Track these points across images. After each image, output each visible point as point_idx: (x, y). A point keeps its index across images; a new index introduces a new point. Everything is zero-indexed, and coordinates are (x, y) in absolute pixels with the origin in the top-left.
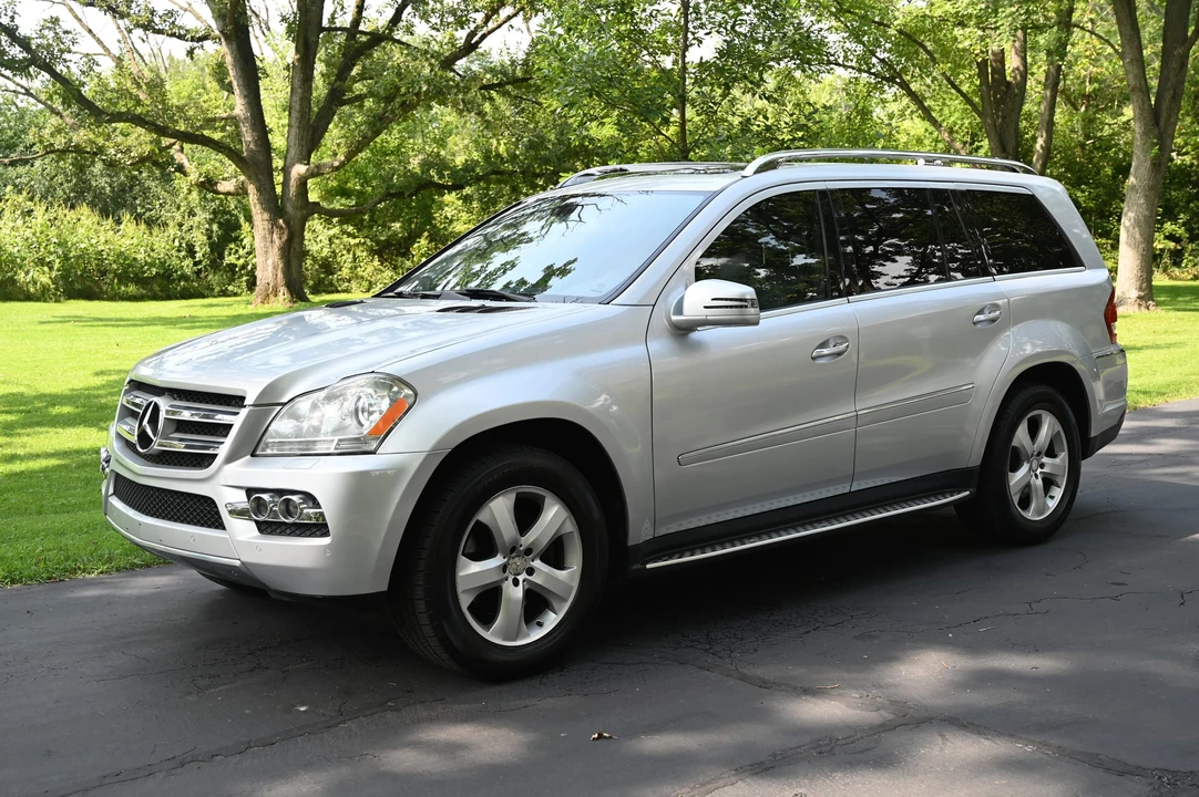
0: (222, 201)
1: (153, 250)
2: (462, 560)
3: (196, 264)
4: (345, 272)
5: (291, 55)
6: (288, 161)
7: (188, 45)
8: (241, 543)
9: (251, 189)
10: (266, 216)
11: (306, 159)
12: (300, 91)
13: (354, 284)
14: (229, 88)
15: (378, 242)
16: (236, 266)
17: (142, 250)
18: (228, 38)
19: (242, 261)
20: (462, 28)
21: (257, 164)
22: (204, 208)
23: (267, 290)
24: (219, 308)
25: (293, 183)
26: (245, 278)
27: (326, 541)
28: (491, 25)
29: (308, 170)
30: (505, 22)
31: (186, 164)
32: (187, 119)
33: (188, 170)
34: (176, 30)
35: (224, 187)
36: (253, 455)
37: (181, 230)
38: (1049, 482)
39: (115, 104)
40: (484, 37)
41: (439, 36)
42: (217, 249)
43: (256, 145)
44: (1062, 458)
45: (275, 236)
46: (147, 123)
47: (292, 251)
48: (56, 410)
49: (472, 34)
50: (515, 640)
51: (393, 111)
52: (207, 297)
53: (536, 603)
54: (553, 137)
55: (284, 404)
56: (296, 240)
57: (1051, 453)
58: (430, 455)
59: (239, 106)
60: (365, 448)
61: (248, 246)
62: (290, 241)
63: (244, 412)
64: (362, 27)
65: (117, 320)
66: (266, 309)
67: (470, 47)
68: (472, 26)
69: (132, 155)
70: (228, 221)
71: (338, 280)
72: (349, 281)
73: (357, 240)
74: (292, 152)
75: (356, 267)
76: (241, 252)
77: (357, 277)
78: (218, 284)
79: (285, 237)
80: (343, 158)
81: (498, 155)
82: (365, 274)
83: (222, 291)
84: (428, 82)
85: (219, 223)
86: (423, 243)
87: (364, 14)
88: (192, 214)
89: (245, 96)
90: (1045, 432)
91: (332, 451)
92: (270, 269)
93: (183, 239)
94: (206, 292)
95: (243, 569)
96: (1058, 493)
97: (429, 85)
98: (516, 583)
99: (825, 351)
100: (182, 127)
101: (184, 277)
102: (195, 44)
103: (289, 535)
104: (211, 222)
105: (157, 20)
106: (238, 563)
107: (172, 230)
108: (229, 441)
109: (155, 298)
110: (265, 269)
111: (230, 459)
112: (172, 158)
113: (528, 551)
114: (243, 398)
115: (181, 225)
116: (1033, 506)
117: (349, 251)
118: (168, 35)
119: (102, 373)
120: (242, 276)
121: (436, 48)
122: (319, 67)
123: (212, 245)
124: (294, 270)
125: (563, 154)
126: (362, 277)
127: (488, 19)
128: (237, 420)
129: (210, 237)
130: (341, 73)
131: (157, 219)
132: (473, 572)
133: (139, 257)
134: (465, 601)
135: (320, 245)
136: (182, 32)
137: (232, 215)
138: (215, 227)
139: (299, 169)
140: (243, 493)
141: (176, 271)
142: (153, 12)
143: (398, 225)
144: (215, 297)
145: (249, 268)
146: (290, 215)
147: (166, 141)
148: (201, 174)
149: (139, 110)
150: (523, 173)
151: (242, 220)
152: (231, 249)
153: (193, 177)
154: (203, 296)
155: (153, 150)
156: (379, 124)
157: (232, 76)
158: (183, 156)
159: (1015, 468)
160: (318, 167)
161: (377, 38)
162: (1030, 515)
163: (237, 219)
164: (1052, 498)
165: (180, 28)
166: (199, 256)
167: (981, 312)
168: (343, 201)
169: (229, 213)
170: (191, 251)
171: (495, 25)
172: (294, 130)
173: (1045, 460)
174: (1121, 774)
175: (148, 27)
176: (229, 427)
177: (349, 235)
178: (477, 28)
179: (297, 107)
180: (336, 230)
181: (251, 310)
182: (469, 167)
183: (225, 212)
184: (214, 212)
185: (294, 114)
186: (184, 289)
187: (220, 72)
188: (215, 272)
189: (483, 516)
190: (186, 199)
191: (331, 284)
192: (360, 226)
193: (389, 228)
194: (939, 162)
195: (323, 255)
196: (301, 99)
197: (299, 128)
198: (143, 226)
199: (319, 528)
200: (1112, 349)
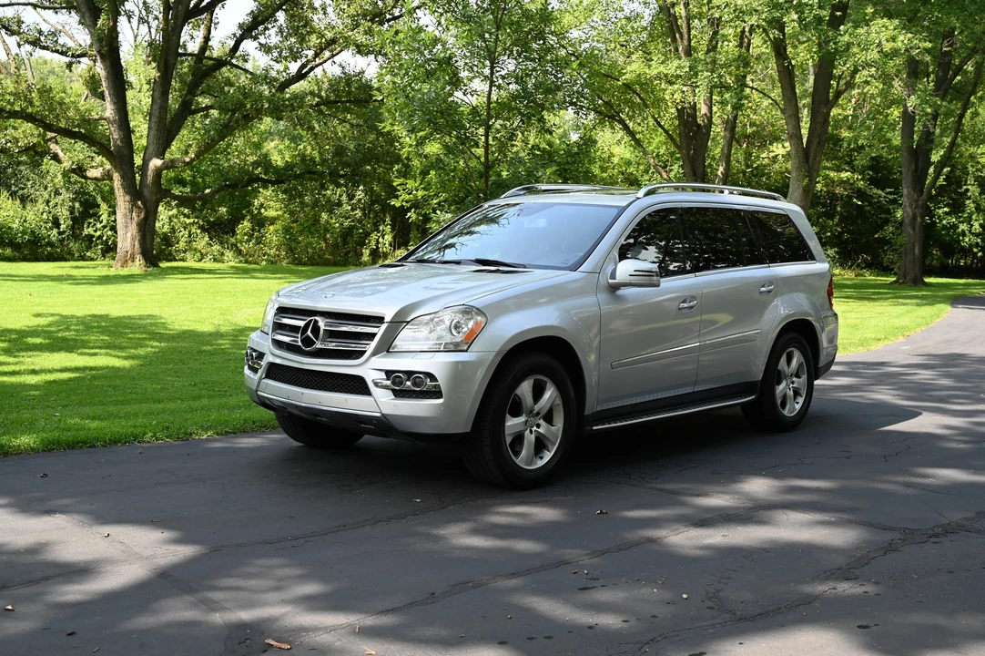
0: (82, 184)
1: (25, 221)
2: (508, 416)
3: (60, 233)
4: (182, 245)
5: (153, 73)
6: (147, 155)
7: (68, 60)
8: (382, 403)
9: (116, 176)
10: (128, 198)
11: (161, 155)
12: (159, 101)
13: (188, 255)
14: (102, 97)
15: (208, 222)
16: (94, 236)
17: (17, 221)
18: (103, 57)
19: (98, 233)
20: (296, 61)
21: (121, 157)
22: (68, 189)
23: (126, 256)
24: (87, 270)
25: (150, 173)
26: (100, 247)
27: (441, 401)
28: (318, 61)
29: (163, 163)
30: (329, 59)
31: (61, 154)
32: (68, 119)
33: (63, 159)
34: (58, 47)
35: (92, 173)
36: (388, 351)
37: (49, 206)
38: (797, 393)
39: (13, 104)
40: (312, 69)
41: (278, 67)
42: (78, 221)
43: (122, 142)
44: (804, 377)
45: (134, 214)
46: (37, 120)
47: (147, 227)
48: (31, 340)
49: (303, 66)
50: (530, 465)
51: (237, 122)
52: (69, 261)
53: (540, 445)
54: (352, 147)
55: (408, 322)
56: (151, 218)
57: (797, 376)
58: (498, 353)
59: (109, 110)
60: (461, 348)
61: (105, 222)
62: (146, 218)
63: (384, 327)
64: (207, 53)
65: (8, 276)
66: (125, 272)
67: (300, 76)
68: (304, 60)
69: (19, 144)
70: (87, 200)
71: (176, 251)
72: (185, 252)
73: (192, 220)
74: (151, 149)
75: (190, 242)
76: (99, 226)
77: (191, 249)
78: (78, 251)
79: (142, 215)
80: (193, 156)
81: (312, 159)
82: (199, 247)
83: (81, 256)
84: (269, 101)
85: (80, 201)
86: (246, 225)
87: (210, 43)
88: (57, 193)
89: (115, 103)
90: (794, 362)
91: (442, 349)
92: (129, 240)
93: (50, 212)
94: (68, 257)
95: (383, 418)
96: (801, 400)
97: (270, 104)
98: (531, 432)
99: (685, 305)
100: (62, 125)
101: (50, 244)
102: (74, 60)
103: (415, 398)
104: (73, 200)
105: (42, 38)
106: (379, 415)
107: (41, 206)
108: (374, 344)
109: (25, 259)
110: (124, 240)
111: (375, 353)
112: (50, 149)
113: (538, 414)
114: (383, 318)
115: (48, 202)
116: (787, 408)
117: (185, 228)
118: (52, 51)
119: (38, 315)
120: (97, 245)
121: (273, 75)
122: (175, 84)
123: (74, 219)
124: (148, 241)
125: (360, 160)
126: (195, 250)
127: (316, 55)
128: (380, 331)
129: (72, 213)
130: (192, 89)
131: (29, 196)
132: (512, 423)
133: (14, 226)
134: (508, 440)
135: (161, 223)
136: (64, 49)
137: (90, 196)
138: (77, 205)
139: (156, 163)
140: (384, 374)
141: (44, 239)
142: (40, 32)
143: (225, 209)
144: (75, 261)
145: (104, 238)
146: (147, 197)
147: (50, 135)
148: (73, 163)
149: (30, 110)
150: (330, 174)
151: (99, 199)
152: (90, 223)
153: (67, 165)
154: (66, 260)
155: (39, 142)
156: (225, 130)
157: (104, 87)
158: (57, 147)
159: (779, 383)
160: (173, 161)
161: (220, 63)
162: (786, 412)
163: (95, 199)
164: (798, 403)
165: (63, 46)
166: (63, 227)
167: (763, 286)
168: (181, 189)
169: (88, 193)
170: (56, 223)
171: (321, 61)
172: (153, 132)
173: (794, 379)
174: (884, 529)
175: (35, 43)
176: (374, 335)
177: (185, 216)
178: (308, 62)
179: (157, 114)
180: (175, 211)
181: (112, 272)
182: (289, 166)
183: (84, 193)
184: (76, 193)
185: (154, 119)
186: (50, 253)
187: (92, 83)
188: (75, 241)
189: (519, 391)
190: (52, 181)
191: (170, 254)
192: (193, 209)
193: (216, 211)
194: (735, 192)
195: (164, 231)
196: (160, 108)
197: (157, 130)
198: (18, 202)
199: (436, 393)
200: (830, 313)
